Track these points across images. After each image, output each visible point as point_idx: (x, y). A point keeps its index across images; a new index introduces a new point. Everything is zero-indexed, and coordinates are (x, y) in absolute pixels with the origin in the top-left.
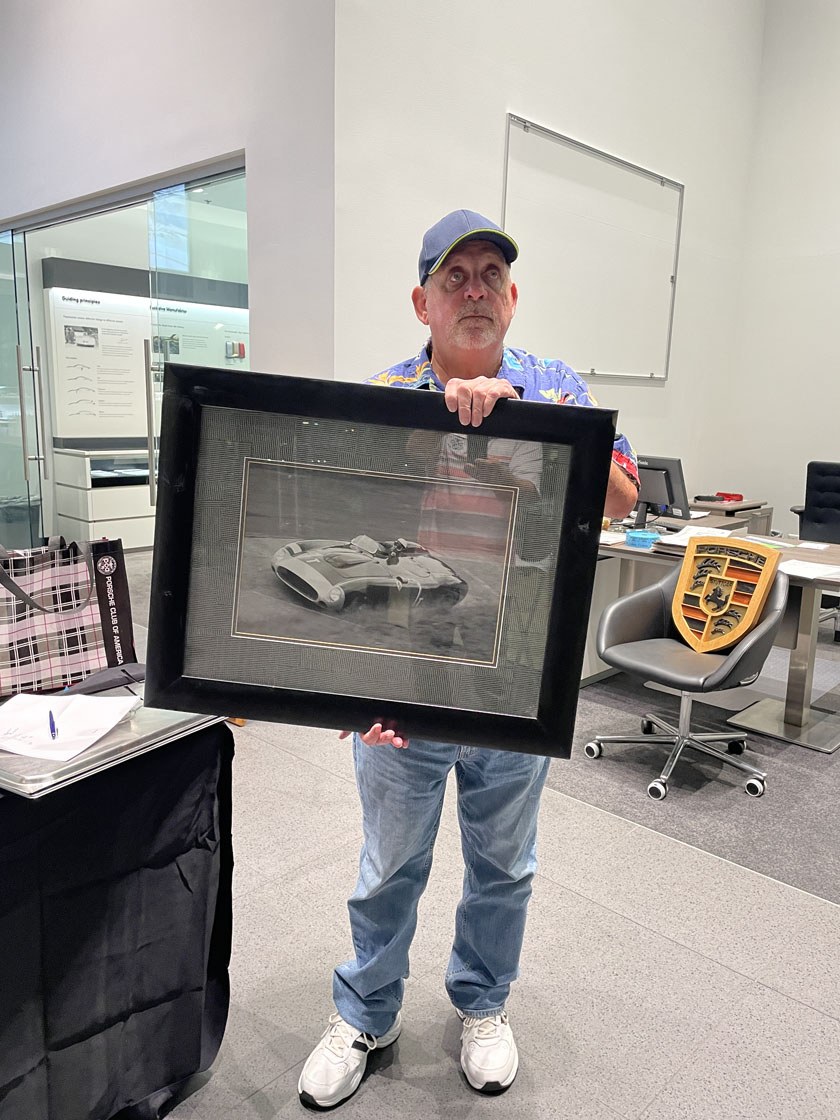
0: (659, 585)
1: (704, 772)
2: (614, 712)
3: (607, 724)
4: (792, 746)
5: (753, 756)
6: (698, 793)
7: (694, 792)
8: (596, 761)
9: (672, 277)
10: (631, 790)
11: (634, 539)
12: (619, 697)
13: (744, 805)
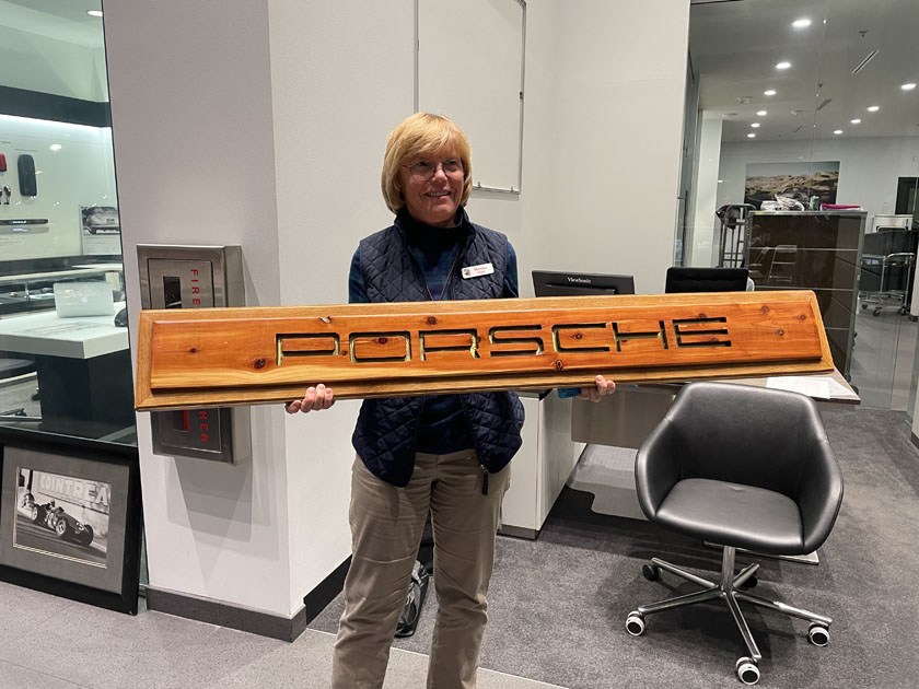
0: (670, 417)
2: (599, 556)
3: (606, 575)
6: (773, 658)
7: (770, 658)
9: (521, 94)
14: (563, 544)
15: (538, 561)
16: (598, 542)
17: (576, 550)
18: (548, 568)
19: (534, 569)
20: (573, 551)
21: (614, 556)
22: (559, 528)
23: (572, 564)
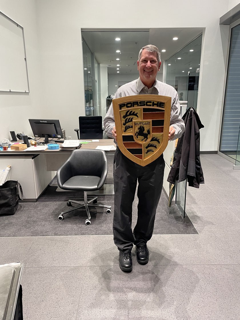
0: (68, 160)
1: (93, 212)
2: (55, 203)
3: (56, 207)
4: (106, 196)
5: (100, 202)
6: (96, 219)
7: (95, 219)
8: (63, 220)
9: (25, 59)
10: (80, 225)
11: (52, 147)
12: (53, 197)
13: (109, 217)
14: (45, 201)
15: (36, 207)
16: (56, 199)
17: (49, 202)
18: (39, 209)
19: (34, 210)
20: (47, 203)
21: (60, 202)
22: (44, 197)
23: (46, 206)
